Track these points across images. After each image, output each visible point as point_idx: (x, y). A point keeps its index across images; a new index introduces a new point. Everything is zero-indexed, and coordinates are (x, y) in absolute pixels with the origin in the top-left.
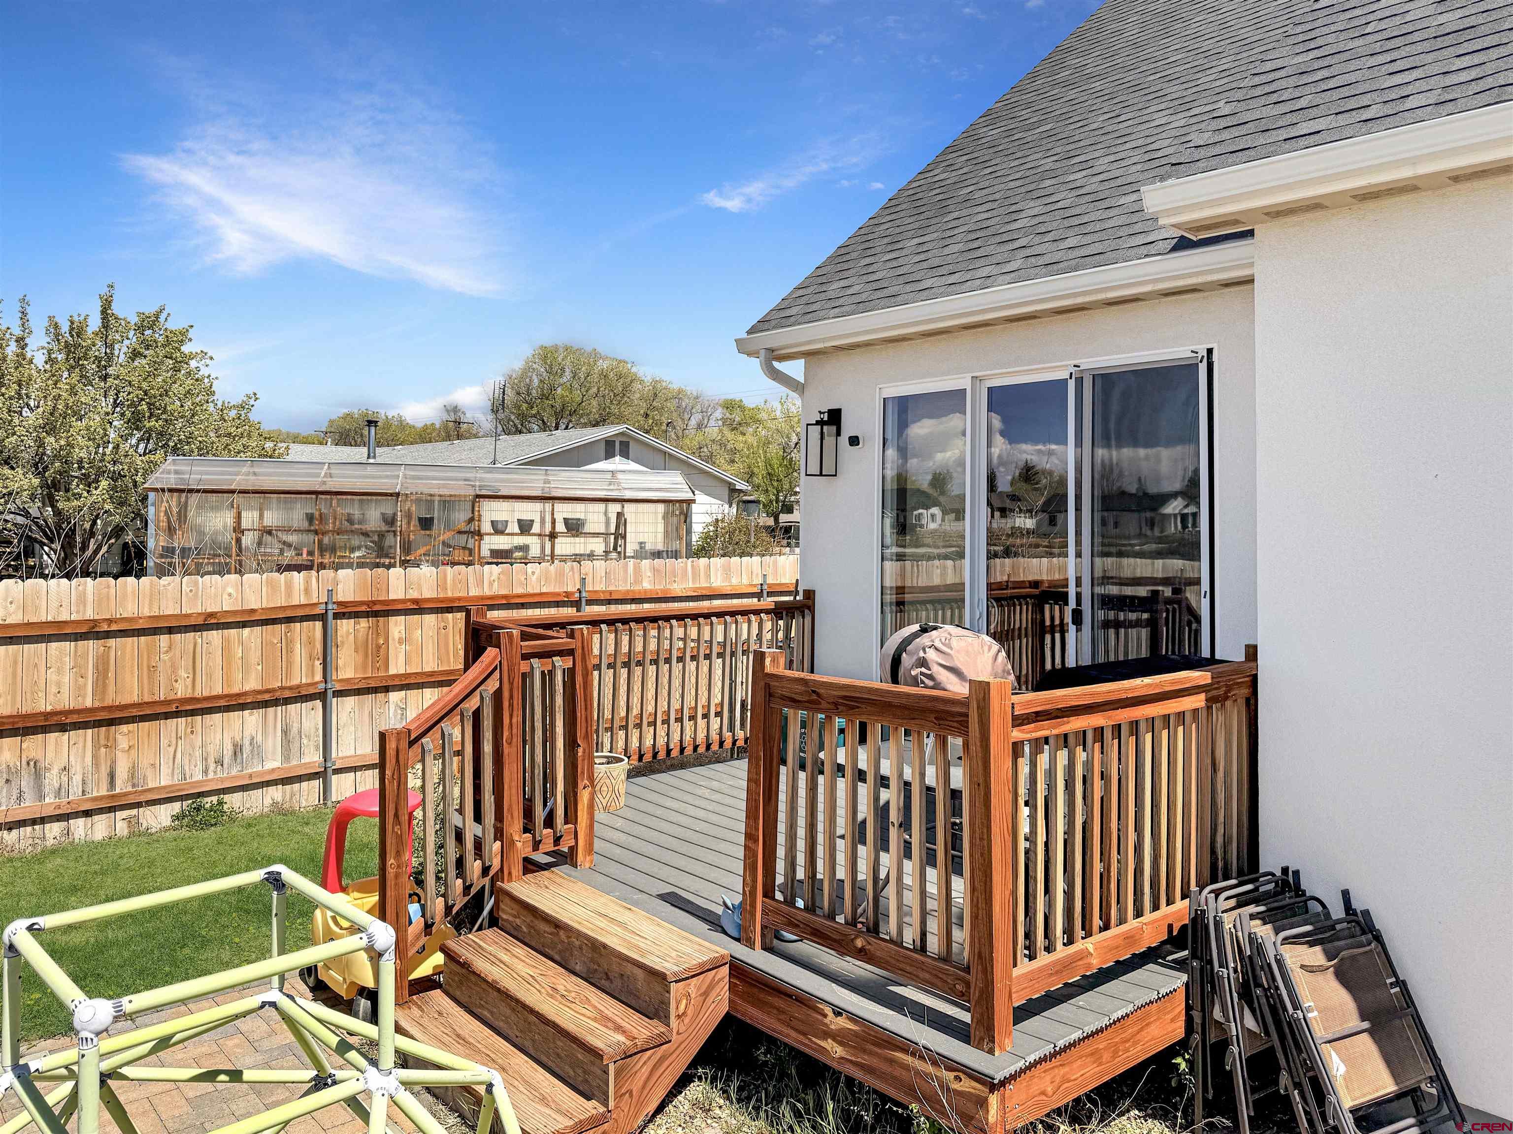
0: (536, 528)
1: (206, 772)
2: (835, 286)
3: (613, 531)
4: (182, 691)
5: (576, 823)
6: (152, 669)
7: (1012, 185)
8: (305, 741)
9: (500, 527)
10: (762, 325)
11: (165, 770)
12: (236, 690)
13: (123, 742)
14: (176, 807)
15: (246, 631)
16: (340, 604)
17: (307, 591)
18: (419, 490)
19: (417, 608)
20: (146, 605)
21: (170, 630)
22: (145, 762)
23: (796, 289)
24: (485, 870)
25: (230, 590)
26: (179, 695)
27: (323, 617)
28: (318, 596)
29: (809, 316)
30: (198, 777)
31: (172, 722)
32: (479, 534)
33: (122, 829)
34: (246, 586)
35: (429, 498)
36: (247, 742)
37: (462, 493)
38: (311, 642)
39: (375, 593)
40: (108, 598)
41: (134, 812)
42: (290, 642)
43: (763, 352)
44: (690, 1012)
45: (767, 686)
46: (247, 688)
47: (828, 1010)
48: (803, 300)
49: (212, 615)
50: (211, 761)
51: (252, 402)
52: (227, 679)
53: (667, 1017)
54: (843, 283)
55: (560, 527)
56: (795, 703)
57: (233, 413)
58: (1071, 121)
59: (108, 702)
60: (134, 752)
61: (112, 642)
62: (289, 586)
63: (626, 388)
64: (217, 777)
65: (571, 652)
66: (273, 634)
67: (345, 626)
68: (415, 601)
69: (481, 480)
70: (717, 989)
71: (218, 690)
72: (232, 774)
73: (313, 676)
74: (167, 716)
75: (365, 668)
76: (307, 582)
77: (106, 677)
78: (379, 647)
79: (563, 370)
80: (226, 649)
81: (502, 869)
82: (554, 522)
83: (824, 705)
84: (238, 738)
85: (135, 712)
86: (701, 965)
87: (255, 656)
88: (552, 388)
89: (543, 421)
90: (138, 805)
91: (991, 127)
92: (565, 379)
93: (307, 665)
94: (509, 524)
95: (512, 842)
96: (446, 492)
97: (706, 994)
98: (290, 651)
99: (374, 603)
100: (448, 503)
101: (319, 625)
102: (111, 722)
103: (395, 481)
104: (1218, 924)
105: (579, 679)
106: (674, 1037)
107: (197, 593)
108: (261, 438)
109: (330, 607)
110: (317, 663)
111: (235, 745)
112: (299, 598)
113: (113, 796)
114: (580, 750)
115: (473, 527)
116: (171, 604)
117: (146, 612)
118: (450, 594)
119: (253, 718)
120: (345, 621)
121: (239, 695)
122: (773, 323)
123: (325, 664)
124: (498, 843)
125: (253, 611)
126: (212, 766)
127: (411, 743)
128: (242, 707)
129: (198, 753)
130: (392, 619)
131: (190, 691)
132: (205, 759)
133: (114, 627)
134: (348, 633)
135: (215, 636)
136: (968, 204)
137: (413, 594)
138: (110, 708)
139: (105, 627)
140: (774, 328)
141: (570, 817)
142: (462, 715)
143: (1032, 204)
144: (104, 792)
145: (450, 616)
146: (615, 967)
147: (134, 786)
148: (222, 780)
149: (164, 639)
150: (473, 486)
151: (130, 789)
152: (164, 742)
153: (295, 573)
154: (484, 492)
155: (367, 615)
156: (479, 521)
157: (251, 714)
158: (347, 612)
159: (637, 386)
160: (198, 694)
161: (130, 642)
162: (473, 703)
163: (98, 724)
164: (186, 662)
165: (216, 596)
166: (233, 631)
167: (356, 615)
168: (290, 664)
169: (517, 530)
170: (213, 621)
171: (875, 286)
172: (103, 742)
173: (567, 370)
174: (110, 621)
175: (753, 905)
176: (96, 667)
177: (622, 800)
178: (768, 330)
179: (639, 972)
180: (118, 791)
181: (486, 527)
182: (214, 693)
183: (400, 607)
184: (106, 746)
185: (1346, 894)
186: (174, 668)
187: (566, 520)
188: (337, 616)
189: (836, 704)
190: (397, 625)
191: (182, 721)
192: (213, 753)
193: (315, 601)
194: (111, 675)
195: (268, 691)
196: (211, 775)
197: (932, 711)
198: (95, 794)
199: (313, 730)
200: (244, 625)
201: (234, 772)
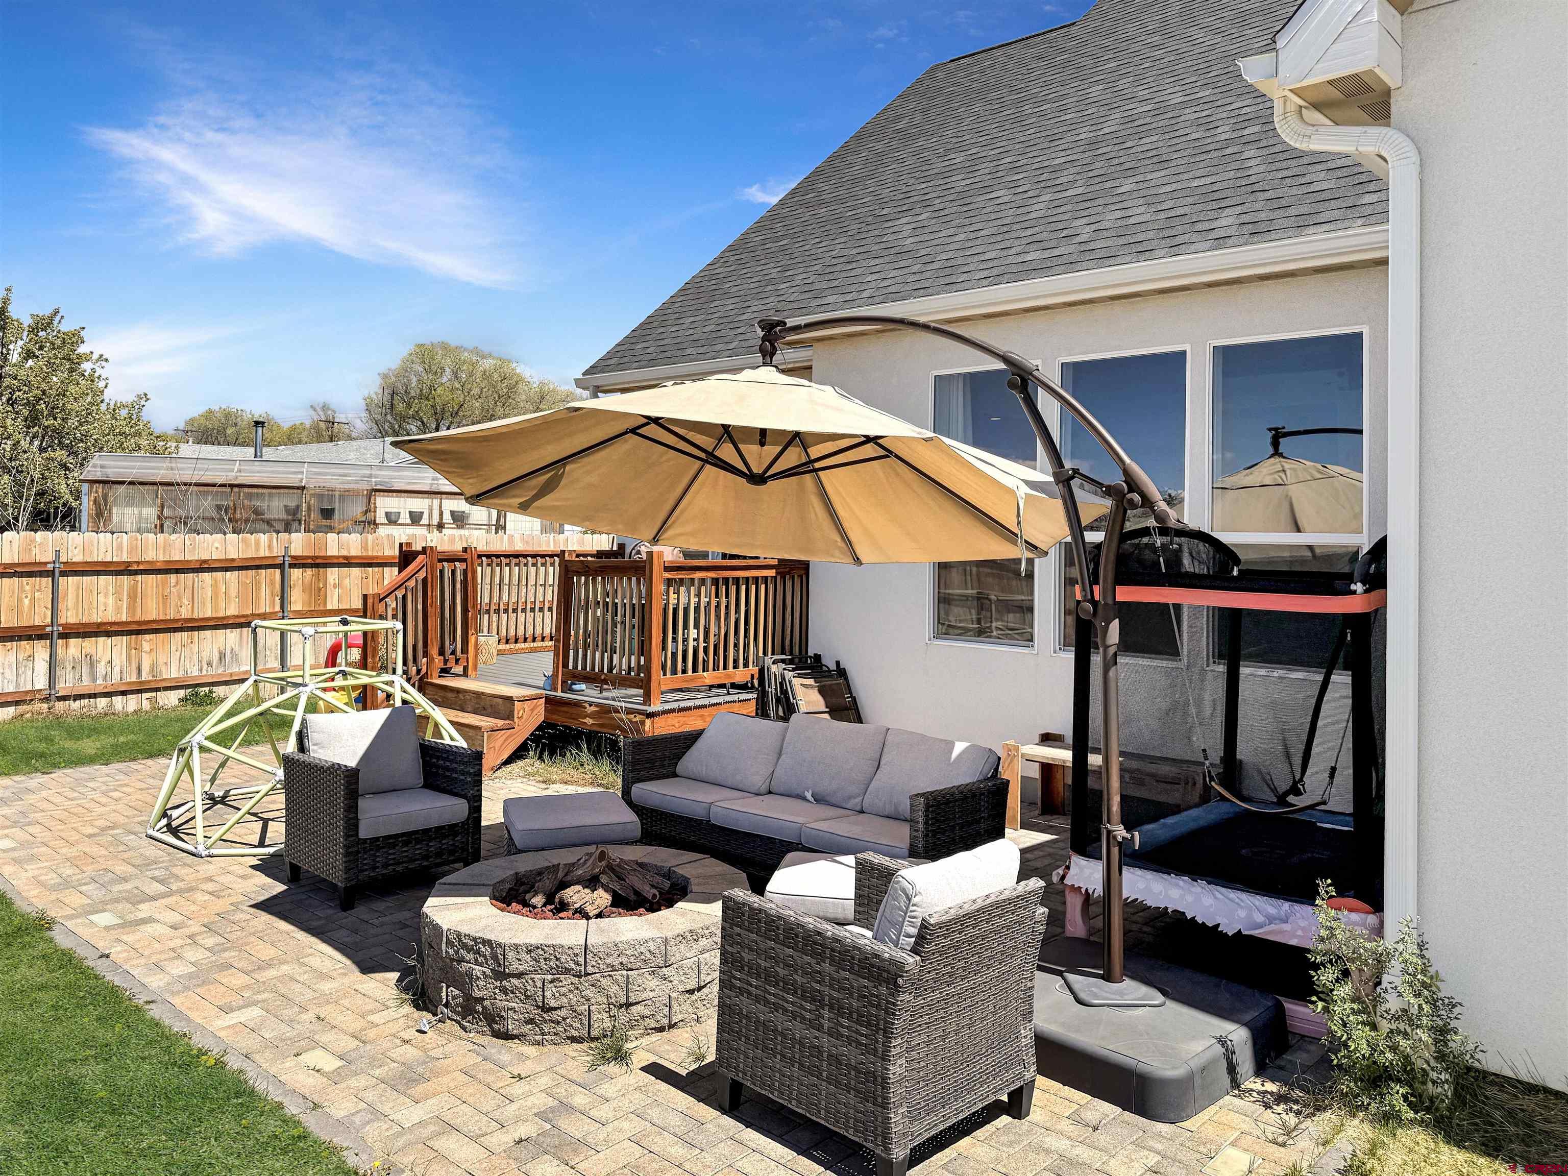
0: (425, 521)
1: (201, 670)
2: (639, 346)
3: (494, 523)
4: (185, 613)
5: (467, 653)
6: (166, 598)
7: (752, 286)
8: (268, 653)
9: (393, 518)
10: (592, 370)
11: (174, 668)
12: (221, 615)
13: (146, 646)
14: (181, 693)
15: (228, 574)
16: (293, 557)
17: (270, 547)
18: (322, 485)
19: (347, 562)
20: (162, 552)
21: (177, 571)
22: (162, 659)
23: (618, 345)
24: (419, 671)
25: (216, 545)
26: (183, 617)
27: (281, 566)
28: (277, 551)
29: (620, 367)
30: (196, 673)
31: (178, 635)
32: (374, 524)
33: (146, 705)
34: (228, 542)
35: (330, 493)
36: (228, 651)
37: (360, 487)
38: (272, 583)
39: (317, 551)
40: (137, 548)
41: (154, 694)
42: (258, 584)
43: (591, 388)
44: (524, 717)
45: (566, 566)
46: (229, 613)
47: (587, 705)
48: (619, 354)
49: (205, 561)
50: (204, 663)
51: (143, 403)
52: (214, 607)
53: (513, 717)
54: (645, 345)
55: (447, 518)
56: (579, 574)
57: (124, 413)
58: (799, 239)
59: (137, 618)
60: (154, 654)
61: (139, 578)
62: (257, 543)
63: (512, 388)
64: (209, 674)
65: (465, 560)
66: (247, 577)
67: (296, 573)
68: (345, 558)
69: (377, 476)
70: (539, 709)
71: (208, 614)
72: (218, 672)
73: (274, 608)
74: (175, 630)
75: (310, 604)
76: (270, 541)
77: (135, 601)
78: (320, 589)
79: (443, 369)
80: (215, 586)
81: (427, 673)
82: (441, 514)
83: (591, 572)
84: (222, 649)
85: (155, 626)
86: (530, 696)
87: (233, 592)
88: (432, 388)
89: (423, 422)
90: (157, 690)
91: (757, 234)
92: (444, 380)
93: (270, 600)
94: (402, 516)
95: (433, 659)
96: (347, 486)
97: (532, 710)
98: (258, 589)
99: (317, 557)
100: (346, 495)
101: (278, 571)
102: (138, 632)
103: (300, 476)
104: (769, 669)
105: (469, 575)
106: (516, 726)
107: (195, 546)
108: (152, 437)
109: (286, 559)
110: (277, 598)
111: (220, 653)
112: (264, 552)
113: (141, 682)
114: (470, 614)
115: (370, 516)
116: (177, 552)
117: (161, 558)
118: (370, 554)
119: (233, 635)
120: (296, 570)
121: (223, 618)
122: (599, 369)
123: (282, 599)
124: (425, 659)
125: (233, 560)
126: (205, 667)
127: (381, 600)
128: (225, 627)
129: (195, 657)
130: (329, 570)
131: (190, 613)
132: (200, 662)
133: (141, 567)
134: (298, 579)
135: (207, 576)
136: (726, 296)
137: (344, 553)
138: (138, 623)
139: (135, 567)
140: (599, 373)
141: (465, 650)
142: (406, 588)
143: (757, 303)
144: (134, 679)
145: (370, 569)
146: (488, 703)
147: (153, 676)
148: (212, 676)
149: (173, 576)
150: (368, 481)
151: (151, 678)
152: (173, 648)
153: (262, 535)
154: (379, 487)
155: (312, 566)
156: (375, 512)
157: (232, 632)
158: (299, 563)
159: (521, 387)
160: (195, 616)
161: (151, 580)
162: (412, 583)
163: (130, 633)
164: (187, 594)
165: (208, 548)
166: (219, 574)
167: (304, 566)
168: (258, 598)
169: (409, 521)
170: (206, 566)
171: (662, 349)
172: (133, 645)
173: (447, 369)
174: (138, 563)
175: (557, 676)
176: (129, 596)
177: (495, 658)
178: (595, 373)
179: (500, 701)
180: (143, 679)
181: (381, 518)
182: (206, 616)
183: (335, 561)
184: (136, 649)
185: (838, 663)
186: (180, 598)
187: (452, 513)
188: (292, 566)
189: (596, 571)
190: (332, 574)
191: (185, 634)
192: (205, 656)
193: (276, 555)
194: (139, 600)
195: (243, 616)
196: (204, 673)
197: (632, 568)
198: (128, 680)
199: (274, 645)
200: (226, 569)
201: (220, 671)
